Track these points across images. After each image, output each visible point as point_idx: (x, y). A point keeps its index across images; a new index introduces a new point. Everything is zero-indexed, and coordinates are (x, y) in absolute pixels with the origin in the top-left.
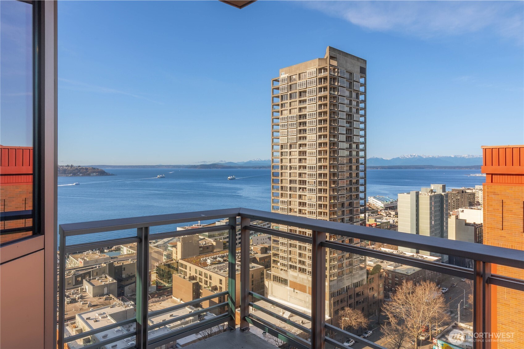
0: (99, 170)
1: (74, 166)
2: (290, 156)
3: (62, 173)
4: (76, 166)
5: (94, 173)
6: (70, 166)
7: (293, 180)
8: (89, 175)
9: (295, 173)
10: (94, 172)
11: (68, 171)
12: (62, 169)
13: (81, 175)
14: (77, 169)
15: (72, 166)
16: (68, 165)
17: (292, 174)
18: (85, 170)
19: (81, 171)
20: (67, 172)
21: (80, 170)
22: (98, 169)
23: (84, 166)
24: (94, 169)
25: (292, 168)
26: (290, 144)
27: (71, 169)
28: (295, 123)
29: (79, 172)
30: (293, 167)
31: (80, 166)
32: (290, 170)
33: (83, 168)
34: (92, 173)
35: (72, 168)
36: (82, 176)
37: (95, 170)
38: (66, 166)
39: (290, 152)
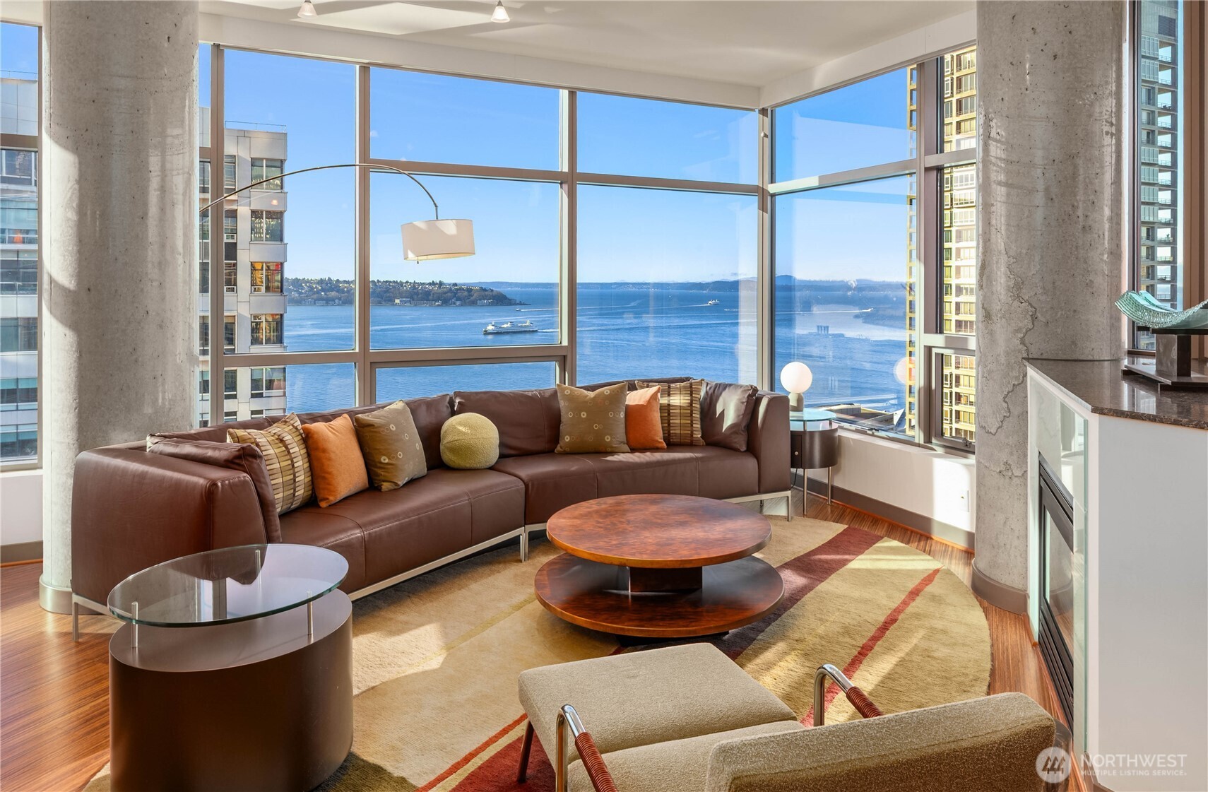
0: (494, 293)
1: (444, 284)
2: (956, 260)
3: (423, 299)
4: (449, 285)
5: (484, 299)
6: (437, 284)
7: (966, 322)
8: (473, 303)
9: (970, 303)
10: (484, 298)
11: (433, 294)
12: (421, 289)
13: (458, 303)
14: (451, 289)
15: (441, 284)
16: (433, 282)
17: (962, 306)
18: (466, 293)
19: (459, 294)
20: (431, 298)
21: (455, 294)
22: (492, 290)
23: (464, 284)
24: (485, 290)
25: (964, 291)
26: (957, 228)
27: (440, 291)
28: (972, 176)
29: (455, 296)
30: (966, 289)
31: (455, 285)
32: (957, 296)
33: (463, 289)
34: (480, 300)
35: (440, 288)
36: (461, 305)
37: (486, 293)
38: (430, 284)
39: (958, 250)
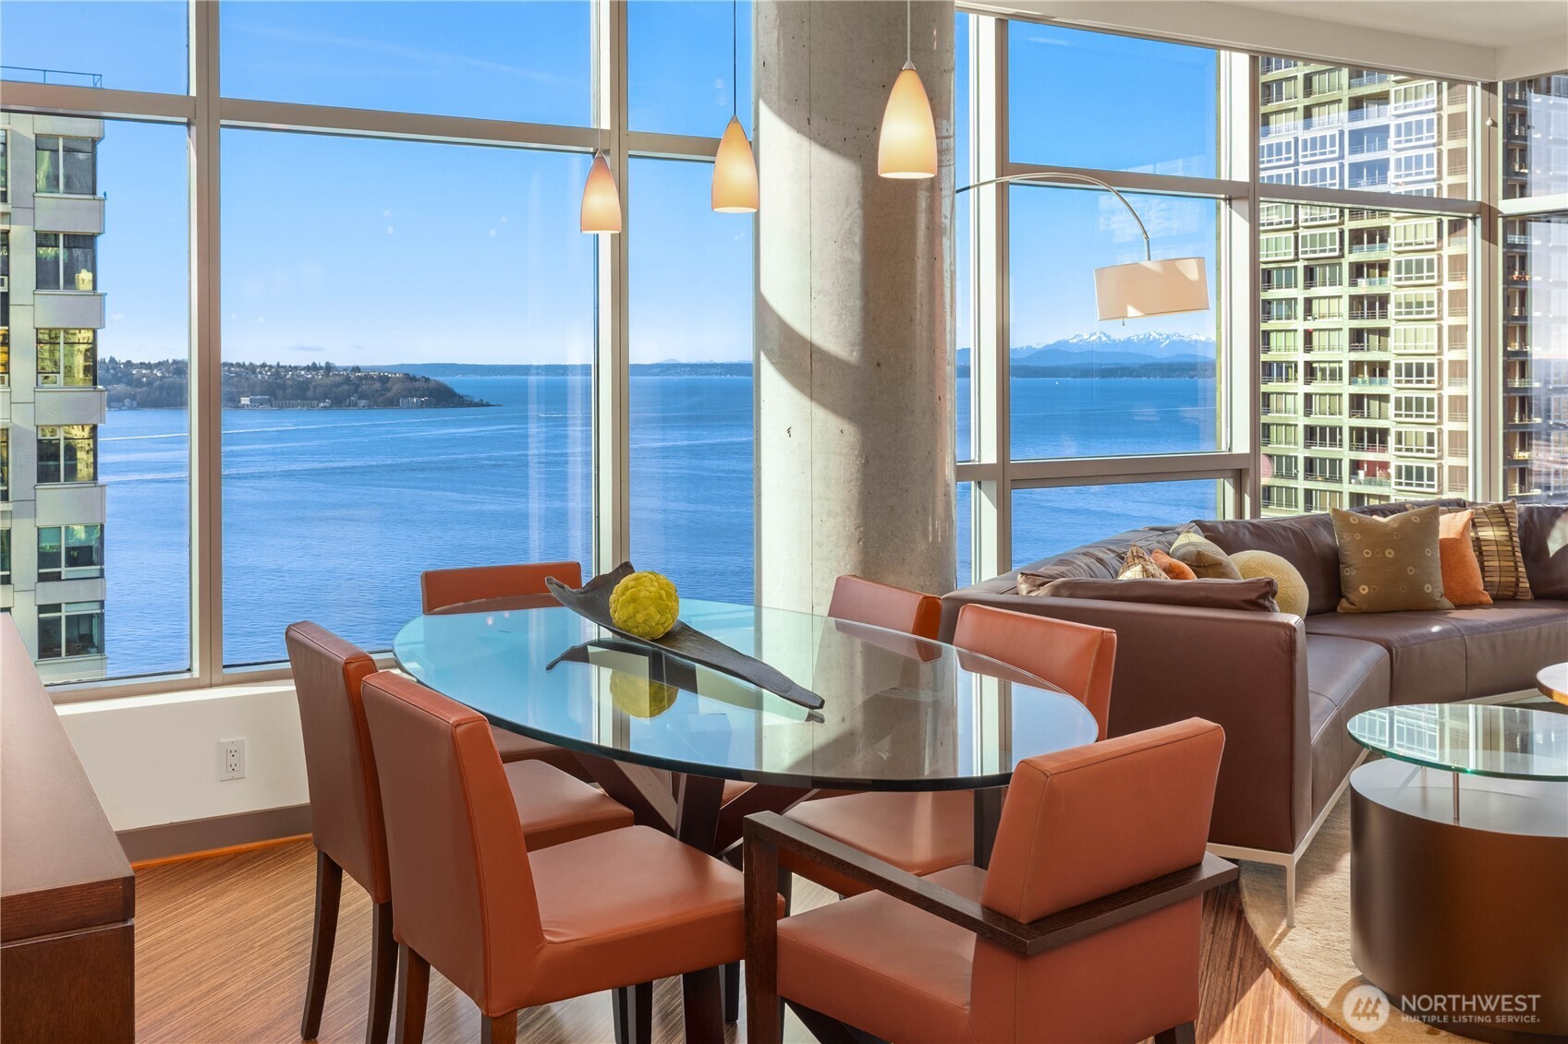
0: (431, 385)
1: (336, 368)
2: (1305, 319)
3: (294, 397)
4: (345, 369)
5: (413, 397)
6: (321, 368)
7: (1323, 429)
8: (392, 403)
9: (1330, 395)
10: (411, 393)
11: (315, 387)
12: (292, 378)
13: (363, 402)
14: (348, 378)
15: (329, 368)
16: (314, 364)
17: (1316, 400)
18: (377, 385)
19: (364, 387)
20: (310, 394)
21: (357, 386)
22: (427, 380)
23: (373, 369)
24: (413, 379)
25: (1319, 374)
26: (1306, 263)
27: (327, 381)
28: (1333, 170)
29: (356, 391)
30: (1323, 370)
31: (357, 369)
32: (1307, 382)
33: (372, 378)
34: (405, 398)
35: (328, 376)
36: (370, 407)
37: (416, 384)
38: (308, 369)
39: (1308, 302)
